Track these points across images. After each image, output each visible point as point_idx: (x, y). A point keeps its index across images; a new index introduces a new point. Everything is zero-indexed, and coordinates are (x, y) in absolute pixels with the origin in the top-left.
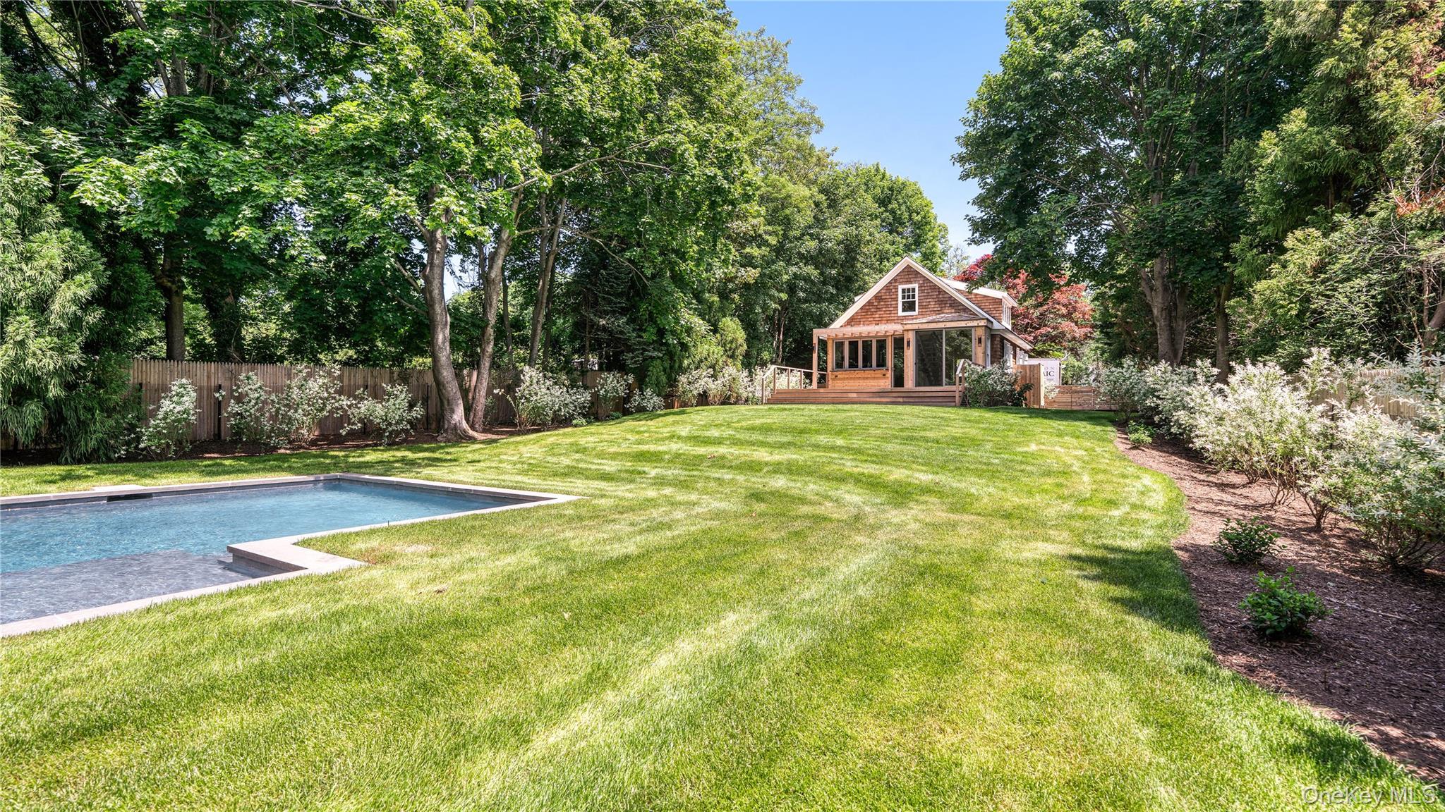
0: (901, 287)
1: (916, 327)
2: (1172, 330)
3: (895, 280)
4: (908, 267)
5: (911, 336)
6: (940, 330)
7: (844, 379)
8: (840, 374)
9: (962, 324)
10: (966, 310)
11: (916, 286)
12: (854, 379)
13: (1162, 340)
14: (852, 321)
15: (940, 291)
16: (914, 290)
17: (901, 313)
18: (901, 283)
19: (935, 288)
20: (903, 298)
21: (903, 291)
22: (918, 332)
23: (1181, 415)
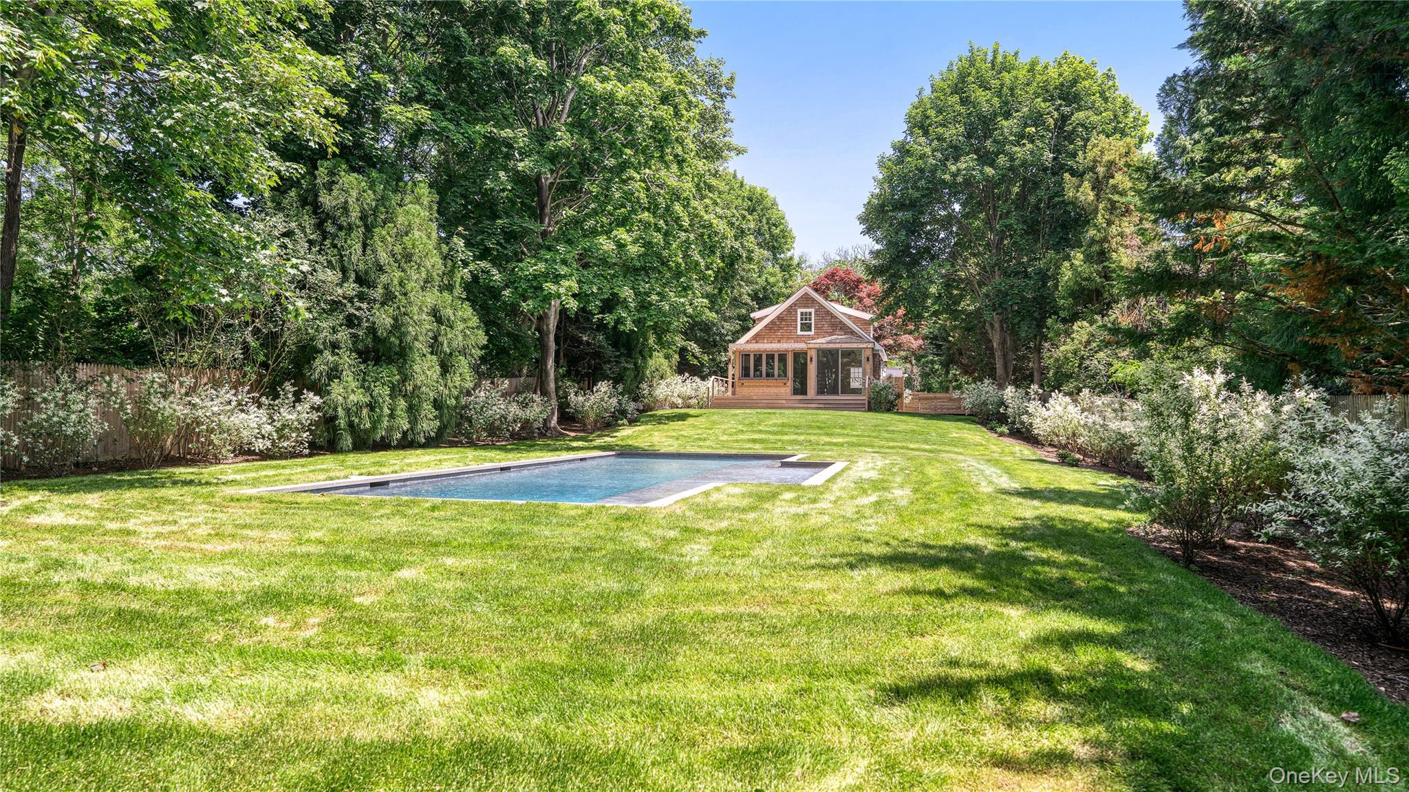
0: (799, 311)
1: (817, 346)
2: (1005, 356)
3: (795, 304)
4: (806, 294)
5: (813, 354)
6: (837, 350)
7: (749, 386)
8: (746, 382)
9: (855, 346)
10: (852, 333)
11: (813, 311)
12: (759, 386)
13: (999, 365)
14: (756, 338)
15: (833, 316)
16: (810, 314)
17: (799, 333)
18: (800, 307)
19: (828, 313)
20: (802, 319)
21: (802, 314)
22: (818, 350)
23: (1025, 418)
